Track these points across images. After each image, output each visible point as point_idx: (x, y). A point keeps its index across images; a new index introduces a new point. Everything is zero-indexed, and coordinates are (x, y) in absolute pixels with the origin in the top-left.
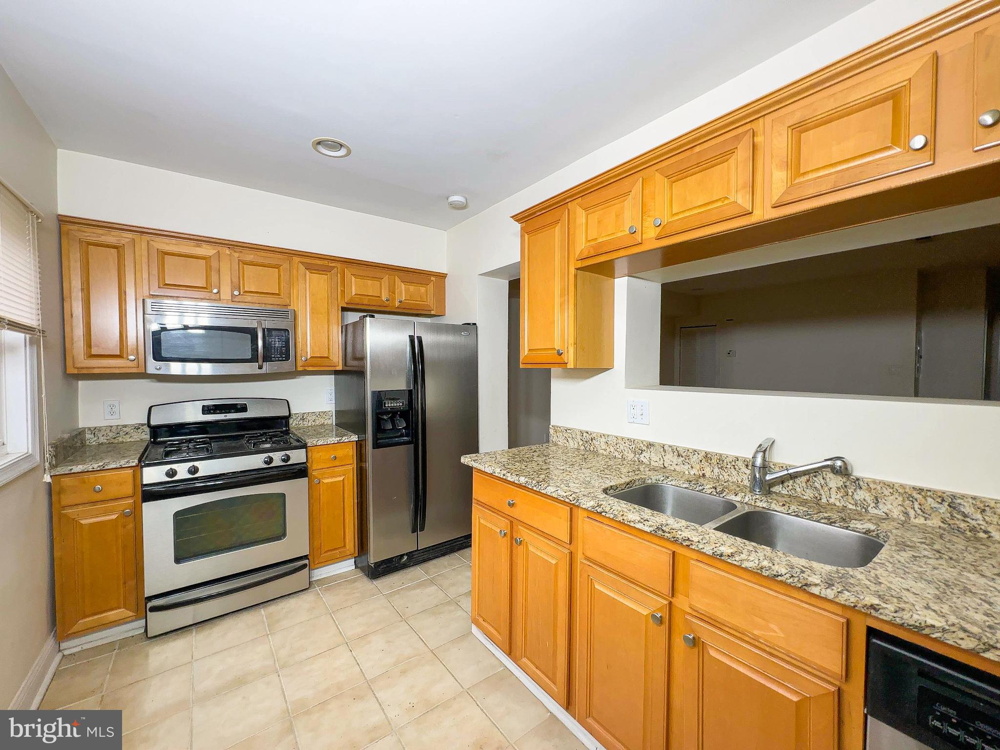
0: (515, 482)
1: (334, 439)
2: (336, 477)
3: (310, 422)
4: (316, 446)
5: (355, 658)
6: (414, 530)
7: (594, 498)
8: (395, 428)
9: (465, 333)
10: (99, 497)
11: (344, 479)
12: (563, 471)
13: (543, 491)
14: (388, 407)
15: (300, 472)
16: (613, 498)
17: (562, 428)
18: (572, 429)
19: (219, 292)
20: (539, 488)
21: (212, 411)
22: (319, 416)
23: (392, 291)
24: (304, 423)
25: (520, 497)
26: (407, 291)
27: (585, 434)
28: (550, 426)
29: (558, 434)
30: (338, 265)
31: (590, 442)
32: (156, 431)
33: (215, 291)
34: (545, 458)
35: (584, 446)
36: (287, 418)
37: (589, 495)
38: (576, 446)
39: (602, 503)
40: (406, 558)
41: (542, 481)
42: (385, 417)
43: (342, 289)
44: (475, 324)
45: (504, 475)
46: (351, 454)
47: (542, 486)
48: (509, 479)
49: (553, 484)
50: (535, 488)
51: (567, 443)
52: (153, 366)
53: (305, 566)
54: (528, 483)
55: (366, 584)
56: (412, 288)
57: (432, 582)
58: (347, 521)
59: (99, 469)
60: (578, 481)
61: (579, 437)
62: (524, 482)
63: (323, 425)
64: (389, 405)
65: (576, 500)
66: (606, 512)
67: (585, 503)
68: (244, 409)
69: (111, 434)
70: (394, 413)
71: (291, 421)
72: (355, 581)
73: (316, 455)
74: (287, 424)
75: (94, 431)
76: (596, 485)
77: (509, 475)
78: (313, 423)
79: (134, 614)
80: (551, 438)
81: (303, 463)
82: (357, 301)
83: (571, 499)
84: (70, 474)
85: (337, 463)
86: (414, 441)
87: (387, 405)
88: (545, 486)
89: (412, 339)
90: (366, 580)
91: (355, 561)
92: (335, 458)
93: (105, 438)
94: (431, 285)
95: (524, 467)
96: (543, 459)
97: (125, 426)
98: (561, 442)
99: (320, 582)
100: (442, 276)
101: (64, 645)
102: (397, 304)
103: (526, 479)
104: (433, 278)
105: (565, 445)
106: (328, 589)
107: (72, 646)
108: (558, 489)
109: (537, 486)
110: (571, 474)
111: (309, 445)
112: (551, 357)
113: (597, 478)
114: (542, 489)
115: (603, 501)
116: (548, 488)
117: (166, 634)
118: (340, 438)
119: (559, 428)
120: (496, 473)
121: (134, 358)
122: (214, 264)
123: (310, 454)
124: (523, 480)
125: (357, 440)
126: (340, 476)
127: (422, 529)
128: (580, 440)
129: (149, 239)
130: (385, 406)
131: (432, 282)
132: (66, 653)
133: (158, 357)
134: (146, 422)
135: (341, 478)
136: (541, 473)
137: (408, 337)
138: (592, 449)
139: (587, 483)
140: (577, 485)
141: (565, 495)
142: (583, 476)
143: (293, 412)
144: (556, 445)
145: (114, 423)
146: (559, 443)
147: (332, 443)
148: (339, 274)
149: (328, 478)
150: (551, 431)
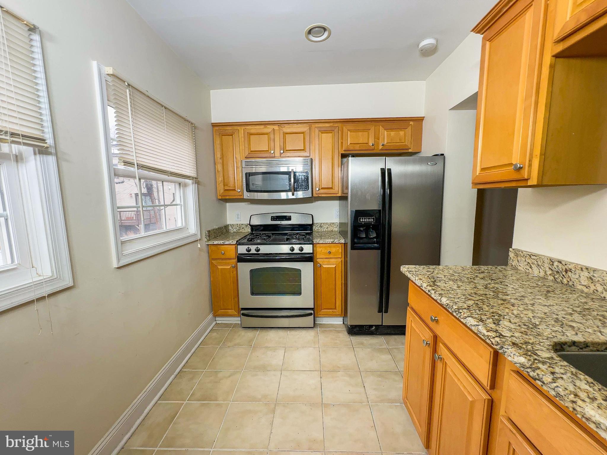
0: (437, 301)
1: (329, 240)
2: (331, 265)
3: (325, 229)
4: (319, 243)
5: (321, 384)
6: (380, 311)
7: (529, 353)
8: (367, 237)
9: (432, 163)
10: (223, 257)
11: (336, 266)
12: (502, 302)
13: (462, 320)
14: (363, 221)
15: (309, 258)
16: (565, 363)
17: (524, 253)
18: (538, 255)
19: (274, 153)
20: (459, 315)
21: (275, 219)
22: (330, 225)
23: (377, 138)
24: (322, 229)
25: (443, 317)
26: (389, 136)
27: (556, 264)
28: (511, 249)
29: (519, 258)
30: (339, 125)
31: (564, 273)
32: (253, 227)
33: (272, 152)
34: (490, 281)
35: (554, 277)
36: (311, 226)
37: (524, 346)
38: (542, 274)
39: (540, 365)
40: (374, 328)
41: (465, 309)
42: (362, 229)
43: (342, 141)
44: (443, 155)
45: (429, 291)
46: (340, 251)
47: (462, 314)
48: (433, 296)
49: (477, 316)
50: (455, 314)
51: (530, 269)
52: (247, 195)
53: (311, 314)
54: (449, 306)
55: (344, 336)
56: (393, 133)
57: (389, 351)
58: (337, 293)
59: (222, 244)
60: (517, 320)
61: (547, 266)
62: (445, 303)
63: (332, 231)
64: (363, 220)
65: (499, 346)
66: (543, 383)
67: (512, 355)
68: (289, 218)
69: (237, 228)
70: (367, 226)
71: (314, 227)
72: (339, 332)
73: (319, 249)
74: (311, 229)
75: (232, 225)
76: (545, 334)
77: (433, 292)
78: (327, 230)
79: (237, 314)
80: (510, 262)
81: (311, 253)
82: (351, 148)
83: (494, 343)
84: (213, 244)
85: (331, 256)
86: (382, 248)
87: (361, 220)
88: (465, 315)
89: (383, 171)
90: (346, 333)
91: (343, 319)
92: (330, 253)
93: (236, 229)
94: (410, 128)
95: (455, 287)
96: (487, 282)
97: (242, 225)
98: (522, 266)
99: (322, 326)
100: (420, 120)
101: (217, 319)
102: (381, 147)
103: (448, 302)
104: (411, 123)
105: (527, 271)
106: (323, 332)
107: (220, 320)
108: (480, 323)
109: (457, 312)
110: (512, 308)
111: (314, 242)
112: (507, 174)
113: (553, 323)
114: (462, 317)
115: (544, 363)
116: (467, 318)
117: (249, 328)
118: (333, 241)
119: (520, 253)
120: (423, 287)
121: (240, 190)
122: (272, 136)
123: (315, 248)
124: (444, 301)
125: (344, 242)
126: (333, 264)
127: (386, 312)
128: (547, 269)
129: (244, 128)
130: (360, 221)
131: (410, 126)
132: (218, 322)
133: (248, 190)
134: (249, 223)
135: (334, 266)
136: (471, 298)
137: (380, 169)
138: (565, 281)
139: (531, 326)
140: (513, 326)
141: (486, 334)
142: (531, 315)
143: (315, 222)
144: (515, 269)
145: (239, 223)
146: (519, 268)
147: (328, 243)
148: (340, 131)
149: (326, 265)
150: (511, 255)
